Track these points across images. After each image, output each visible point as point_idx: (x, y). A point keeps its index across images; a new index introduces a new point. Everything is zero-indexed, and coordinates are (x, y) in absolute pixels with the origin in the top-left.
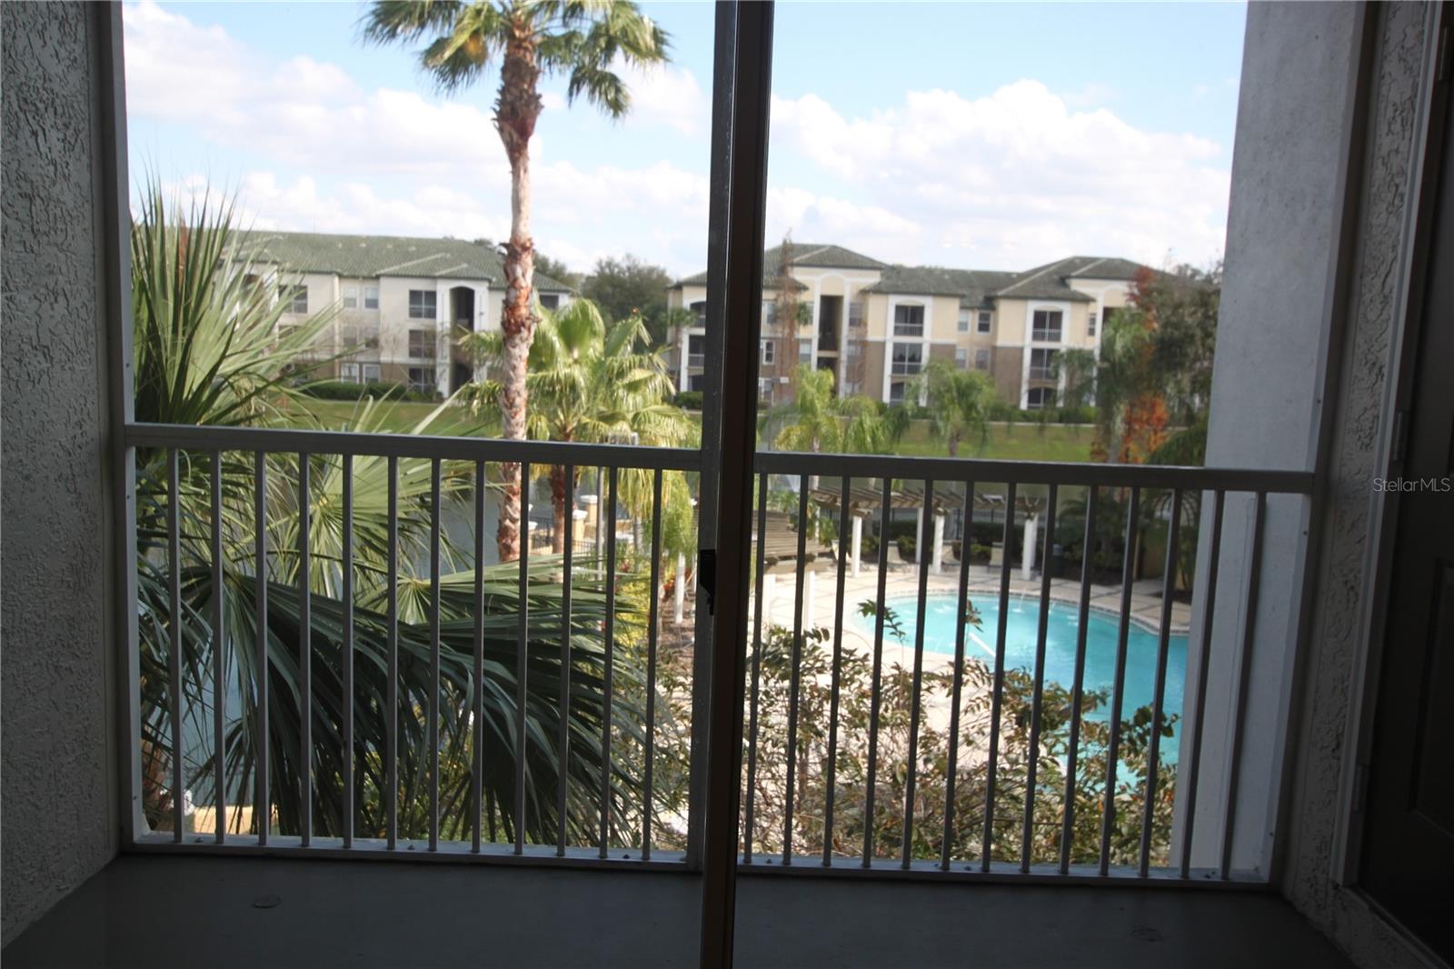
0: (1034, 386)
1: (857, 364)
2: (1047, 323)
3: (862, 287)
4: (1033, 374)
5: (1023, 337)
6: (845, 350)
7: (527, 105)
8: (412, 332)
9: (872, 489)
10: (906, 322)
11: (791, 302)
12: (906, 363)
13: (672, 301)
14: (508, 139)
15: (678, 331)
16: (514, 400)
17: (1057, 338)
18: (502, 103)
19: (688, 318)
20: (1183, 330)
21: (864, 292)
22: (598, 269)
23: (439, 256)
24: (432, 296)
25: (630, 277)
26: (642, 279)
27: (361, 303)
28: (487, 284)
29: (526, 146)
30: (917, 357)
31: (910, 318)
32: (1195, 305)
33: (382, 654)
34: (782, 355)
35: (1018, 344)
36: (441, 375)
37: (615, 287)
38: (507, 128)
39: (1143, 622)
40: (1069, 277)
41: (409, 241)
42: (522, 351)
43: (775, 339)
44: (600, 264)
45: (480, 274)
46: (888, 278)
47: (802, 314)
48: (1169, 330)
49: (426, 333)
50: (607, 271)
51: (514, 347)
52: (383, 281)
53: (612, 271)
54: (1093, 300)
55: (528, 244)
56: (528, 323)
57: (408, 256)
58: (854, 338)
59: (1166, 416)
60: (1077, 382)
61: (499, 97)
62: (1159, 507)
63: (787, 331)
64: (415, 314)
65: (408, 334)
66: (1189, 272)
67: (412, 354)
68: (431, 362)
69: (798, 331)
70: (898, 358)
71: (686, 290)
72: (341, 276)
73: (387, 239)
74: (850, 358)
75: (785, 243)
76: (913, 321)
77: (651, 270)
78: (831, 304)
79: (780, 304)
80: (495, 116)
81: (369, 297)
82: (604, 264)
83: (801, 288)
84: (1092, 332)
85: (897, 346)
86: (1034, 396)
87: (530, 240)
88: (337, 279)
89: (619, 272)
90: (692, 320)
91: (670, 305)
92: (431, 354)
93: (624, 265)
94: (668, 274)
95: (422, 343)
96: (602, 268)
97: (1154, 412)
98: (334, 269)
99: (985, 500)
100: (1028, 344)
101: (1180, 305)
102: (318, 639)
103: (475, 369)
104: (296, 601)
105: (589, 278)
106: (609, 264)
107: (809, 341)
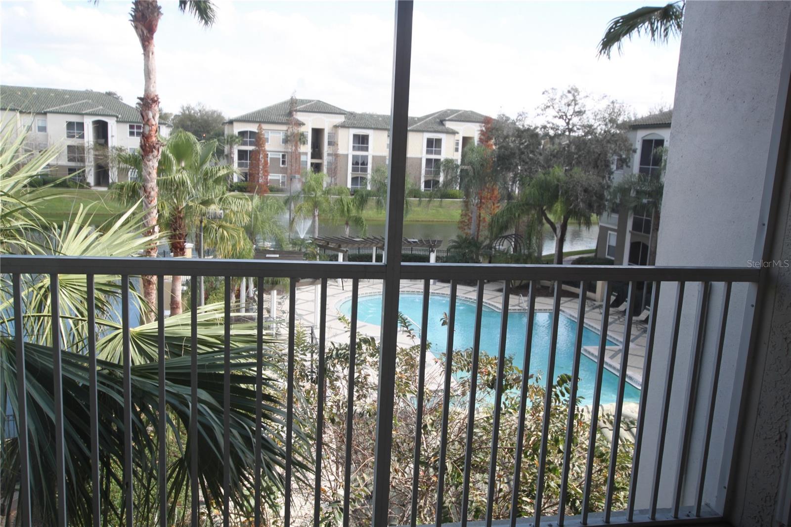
0: (427, 179)
1: (333, 167)
2: (433, 145)
3: (335, 124)
4: (427, 173)
5: (422, 153)
6: (326, 160)
7: (153, 13)
8: (69, 147)
9: (347, 237)
10: (359, 144)
11: (296, 132)
12: (360, 166)
13: (227, 130)
14: (141, 32)
15: (231, 147)
16: (150, 193)
17: (439, 153)
18: (136, 10)
19: (237, 140)
20: (510, 150)
21: (336, 127)
22: (182, 111)
23: (84, 101)
24: (81, 125)
25: (201, 116)
26: (208, 117)
27: (35, 128)
28: (115, 119)
29: (152, 38)
30: (366, 163)
31: (361, 141)
32: (515, 137)
33: (119, 392)
34: (291, 162)
35: (419, 156)
36: (89, 172)
37: (192, 121)
38: (140, 26)
39: (493, 305)
40: (445, 120)
41: (65, 92)
42: (153, 163)
43: (287, 152)
44: (183, 108)
45: (111, 113)
46: (349, 119)
47: (301, 138)
48: (503, 150)
49: (78, 147)
50: (187, 112)
51: (149, 161)
52: (48, 115)
53: (190, 113)
54: (458, 133)
55: (156, 99)
56: (157, 146)
57: (65, 101)
58: (331, 152)
59: (499, 196)
60: (449, 177)
61: (134, 7)
62: (498, 244)
63: (294, 148)
64: (70, 136)
65: (66, 147)
66: (504, 118)
67: (70, 160)
68: (82, 165)
69: (300, 148)
70: (355, 163)
71: (235, 124)
72: (21, 112)
73: (50, 90)
74: (329, 163)
75: (292, 99)
76: (363, 143)
77: (214, 112)
78: (317, 133)
79: (289, 133)
80: (132, 19)
81: (40, 125)
82: (185, 108)
83: (301, 124)
84: (457, 150)
85: (354, 157)
86: (427, 184)
87: (156, 96)
88: (18, 114)
89: (194, 113)
90: (239, 141)
91: (226, 132)
92: (82, 160)
93: (197, 109)
94: (223, 114)
95: (76, 153)
96: (184, 110)
97: (493, 194)
98: (16, 108)
99: (409, 242)
100: (425, 156)
101: (507, 137)
102: (68, 382)
103: (110, 169)
104: (50, 356)
105: (176, 116)
106: (188, 108)
107: (306, 154)
